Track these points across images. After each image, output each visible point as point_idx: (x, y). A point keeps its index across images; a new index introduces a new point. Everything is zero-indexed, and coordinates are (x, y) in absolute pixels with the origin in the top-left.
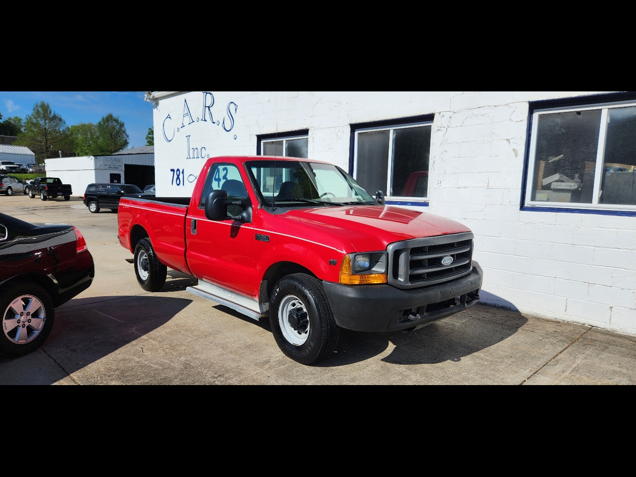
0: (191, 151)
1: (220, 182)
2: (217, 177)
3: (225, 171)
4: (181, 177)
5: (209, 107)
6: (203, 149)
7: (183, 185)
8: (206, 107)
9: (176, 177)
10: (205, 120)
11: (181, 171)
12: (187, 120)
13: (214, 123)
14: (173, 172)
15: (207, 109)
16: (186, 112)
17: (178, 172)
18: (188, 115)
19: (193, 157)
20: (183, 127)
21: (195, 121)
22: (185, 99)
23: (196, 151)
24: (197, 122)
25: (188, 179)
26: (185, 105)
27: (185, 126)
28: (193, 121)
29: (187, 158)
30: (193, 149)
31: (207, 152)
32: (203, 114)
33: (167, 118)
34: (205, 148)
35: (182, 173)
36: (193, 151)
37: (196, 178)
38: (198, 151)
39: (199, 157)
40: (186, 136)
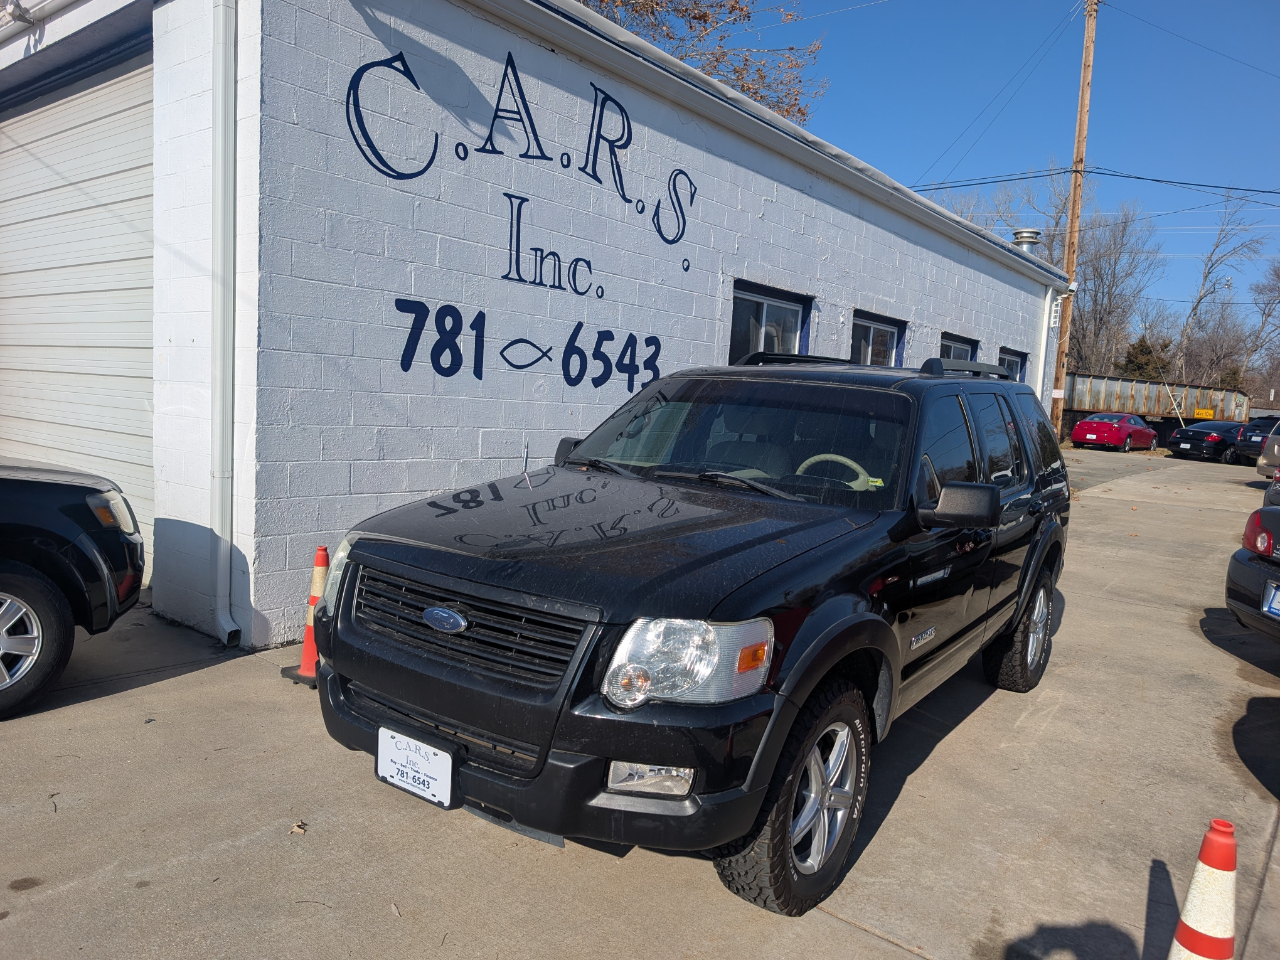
0: (527, 258)
1: (636, 376)
2: (627, 361)
3: (652, 349)
4: (466, 341)
5: (612, 144)
6: (582, 266)
7: (478, 372)
8: (599, 136)
9: (430, 336)
10: (595, 177)
11: (467, 320)
13: (628, 200)
14: (409, 319)
15: (604, 146)
17: (449, 322)
18: (521, 120)
19: (538, 281)
20: (488, 152)
21: (551, 159)
22: (509, 53)
23: (549, 262)
24: (564, 166)
25: (505, 353)
26: (505, 75)
27: (502, 153)
28: (543, 157)
29: (505, 277)
30: (536, 250)
31: (596, 279)
32: (588, 154)
33: (387, 63)
34: (588, 264)
35: (473, 327)
36: (539, 259)
37: (545, 354)
38: (560, 265)
39: (563, 285)
40: (505, 194)
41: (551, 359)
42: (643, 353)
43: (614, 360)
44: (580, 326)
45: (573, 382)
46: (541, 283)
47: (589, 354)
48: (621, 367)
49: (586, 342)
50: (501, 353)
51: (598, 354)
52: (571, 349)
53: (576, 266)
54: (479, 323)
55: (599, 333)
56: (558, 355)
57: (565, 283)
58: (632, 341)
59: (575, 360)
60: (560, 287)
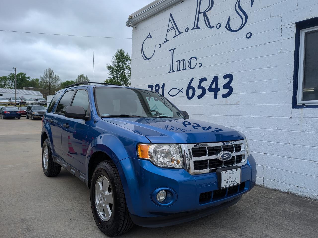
0: (175, 64)
1: (218, 92)
3: (228, 79)
5: (204, 13)
6: (193, 60)
8: (199, 13)
10: (198, 28)
11: (161, 86)
12: (173, 33)
13: (211, 27)
14: (150, 89)
15: (201, 16)
16: (171, 26)
17: (157, 88)
18: (174, 28)
19: (178, 70)
20: (166, 42)
21: (182, 33)
22: (171, 14)
23: (182, 63)
24: (186, 32)
25: (169, 93)
26: (170, 20)
27: (169, 40)
28: (180, 33)
29: (170, 72)
30: (178, 61)
31: (198, 62)
32: (195, 22)
33: (147, 37)
34: (195, 58)
35: (162, 88)
36: (179, 63)
37: (180, 91)
38: (185, 62)
39: (186, 68)
40: (169, 50)
41: (182, 92)
42: (222, 82)
43: (207, 88)
44: (192, 79)
45: (190, 98)
46: (179, 70)
47: (196, 88)
48: (210, 90)
49: (195, 84)
50: (168, 93)
51: (200, 87)
52: (189, 87)
53: (191, 60)
54: (163, 87)
55: (200, 79)
56: (184, 91)
57: (187, 67)
58: (216, 79)
59: (191, 91)
60: (185, 69)
